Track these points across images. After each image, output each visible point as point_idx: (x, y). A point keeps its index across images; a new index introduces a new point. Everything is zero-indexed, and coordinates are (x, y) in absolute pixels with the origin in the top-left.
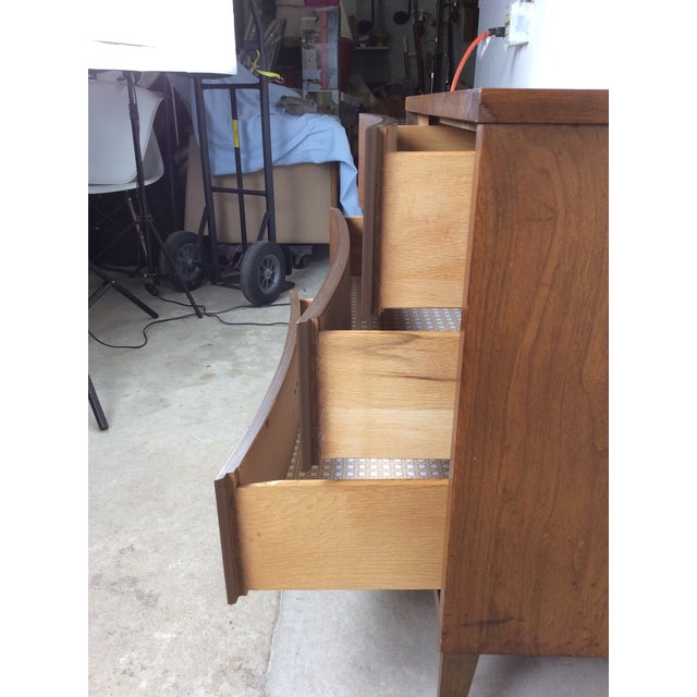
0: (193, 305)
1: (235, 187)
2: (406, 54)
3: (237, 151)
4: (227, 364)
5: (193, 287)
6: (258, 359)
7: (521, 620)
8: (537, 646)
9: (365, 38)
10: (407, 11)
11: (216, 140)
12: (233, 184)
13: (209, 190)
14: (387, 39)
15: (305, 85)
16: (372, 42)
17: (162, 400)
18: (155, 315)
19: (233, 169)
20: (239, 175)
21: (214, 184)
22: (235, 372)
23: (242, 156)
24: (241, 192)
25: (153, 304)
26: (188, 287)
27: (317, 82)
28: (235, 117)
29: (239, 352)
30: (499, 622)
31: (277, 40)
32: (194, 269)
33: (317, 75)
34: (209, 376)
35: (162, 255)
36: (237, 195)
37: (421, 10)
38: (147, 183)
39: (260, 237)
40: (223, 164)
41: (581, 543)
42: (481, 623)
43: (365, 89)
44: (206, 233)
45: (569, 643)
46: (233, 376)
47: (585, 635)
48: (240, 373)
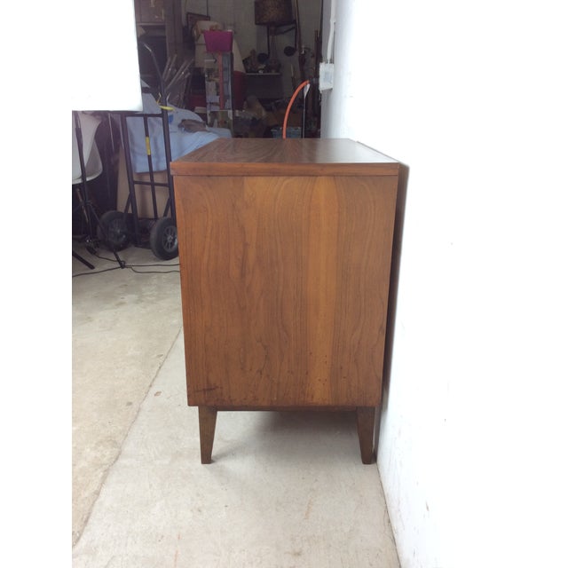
0: (119, 261)
1: (149, 181)
2: (293, 78)
3: (149, 157)
4: (134, 297)
5: (120, 249)
6: (156, 293)
7: (222, 388)
8: (231, 401)
9: (263, 66)
10: (293, 46)
11: (136, 149)
12: (147, 179)
13: (132, 183)
14: (279, 67)
15: (208, 106)
16: (268, 69)
17: (89, 318)
18: (92, 267)
19: (147, 169)
20: (151, 173)
21: (135, 179)
22: (138, 301)
23: (153, 160)
24: (153, 184)
25: (91, 259)
26: (116, 249)
27: (217, 104)
28: (147, 135)
29: (144, 289)
30: (211, 389)
31: (186, 76)
32: (121, 236)
33: (217, 99)
34: (122, 304)
35: (99, 229)
36: (150, 186)
37: (303, 46)
38: (88, 179)
39: (165, 215)
40: (141, 166)
41: (242, 350)
42: (204, 390)
43: (258, 106)
44: (130, 211)
45: (245, 399)
46: (137, 303)
47: (252, 395)
48: (142, 301)
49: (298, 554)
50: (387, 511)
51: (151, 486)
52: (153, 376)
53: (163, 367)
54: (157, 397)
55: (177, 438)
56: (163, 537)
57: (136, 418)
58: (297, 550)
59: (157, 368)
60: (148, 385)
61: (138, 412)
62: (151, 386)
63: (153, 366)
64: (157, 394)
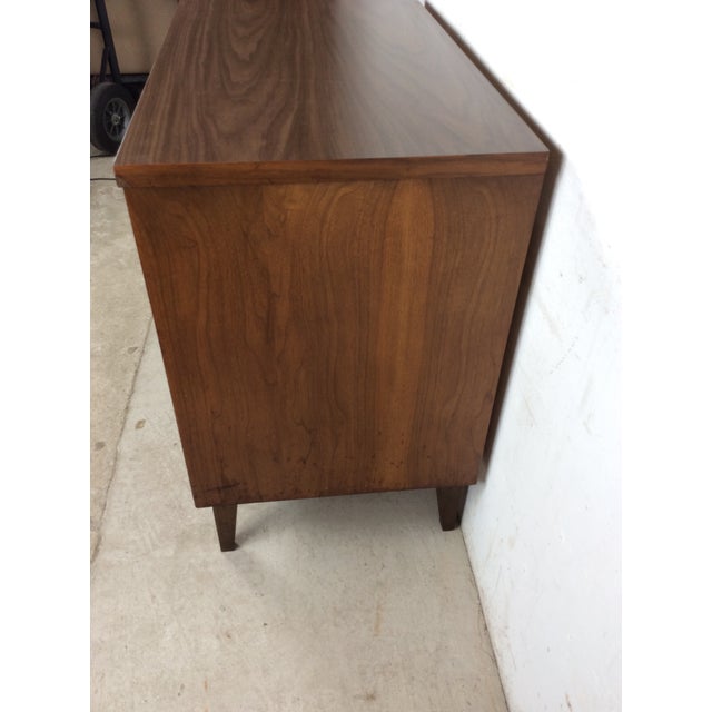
7: (245, 484)
49: (371, 697)
50: (481, 611)
51: (154, 597)
52: (128, 390)
53: (140, 373)
54: (140, 431)
55: (180, 507)
56: (183, 687)
57: (114, 471)
58: (370, 691)
59: (132, 374)
60: (123, 406)
61: (116, 459)
62: (127, 408)
63: (125, 371)
64: (140, 425)
